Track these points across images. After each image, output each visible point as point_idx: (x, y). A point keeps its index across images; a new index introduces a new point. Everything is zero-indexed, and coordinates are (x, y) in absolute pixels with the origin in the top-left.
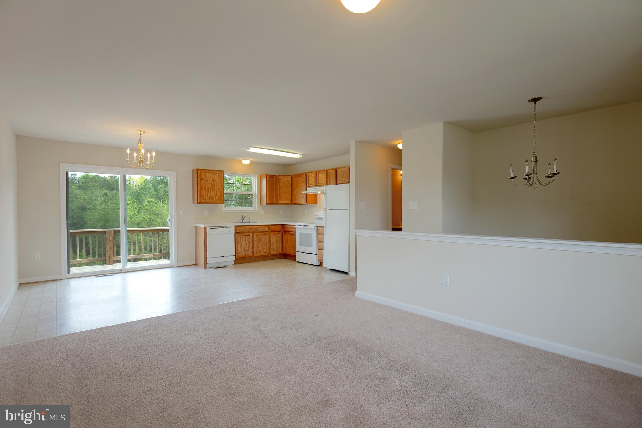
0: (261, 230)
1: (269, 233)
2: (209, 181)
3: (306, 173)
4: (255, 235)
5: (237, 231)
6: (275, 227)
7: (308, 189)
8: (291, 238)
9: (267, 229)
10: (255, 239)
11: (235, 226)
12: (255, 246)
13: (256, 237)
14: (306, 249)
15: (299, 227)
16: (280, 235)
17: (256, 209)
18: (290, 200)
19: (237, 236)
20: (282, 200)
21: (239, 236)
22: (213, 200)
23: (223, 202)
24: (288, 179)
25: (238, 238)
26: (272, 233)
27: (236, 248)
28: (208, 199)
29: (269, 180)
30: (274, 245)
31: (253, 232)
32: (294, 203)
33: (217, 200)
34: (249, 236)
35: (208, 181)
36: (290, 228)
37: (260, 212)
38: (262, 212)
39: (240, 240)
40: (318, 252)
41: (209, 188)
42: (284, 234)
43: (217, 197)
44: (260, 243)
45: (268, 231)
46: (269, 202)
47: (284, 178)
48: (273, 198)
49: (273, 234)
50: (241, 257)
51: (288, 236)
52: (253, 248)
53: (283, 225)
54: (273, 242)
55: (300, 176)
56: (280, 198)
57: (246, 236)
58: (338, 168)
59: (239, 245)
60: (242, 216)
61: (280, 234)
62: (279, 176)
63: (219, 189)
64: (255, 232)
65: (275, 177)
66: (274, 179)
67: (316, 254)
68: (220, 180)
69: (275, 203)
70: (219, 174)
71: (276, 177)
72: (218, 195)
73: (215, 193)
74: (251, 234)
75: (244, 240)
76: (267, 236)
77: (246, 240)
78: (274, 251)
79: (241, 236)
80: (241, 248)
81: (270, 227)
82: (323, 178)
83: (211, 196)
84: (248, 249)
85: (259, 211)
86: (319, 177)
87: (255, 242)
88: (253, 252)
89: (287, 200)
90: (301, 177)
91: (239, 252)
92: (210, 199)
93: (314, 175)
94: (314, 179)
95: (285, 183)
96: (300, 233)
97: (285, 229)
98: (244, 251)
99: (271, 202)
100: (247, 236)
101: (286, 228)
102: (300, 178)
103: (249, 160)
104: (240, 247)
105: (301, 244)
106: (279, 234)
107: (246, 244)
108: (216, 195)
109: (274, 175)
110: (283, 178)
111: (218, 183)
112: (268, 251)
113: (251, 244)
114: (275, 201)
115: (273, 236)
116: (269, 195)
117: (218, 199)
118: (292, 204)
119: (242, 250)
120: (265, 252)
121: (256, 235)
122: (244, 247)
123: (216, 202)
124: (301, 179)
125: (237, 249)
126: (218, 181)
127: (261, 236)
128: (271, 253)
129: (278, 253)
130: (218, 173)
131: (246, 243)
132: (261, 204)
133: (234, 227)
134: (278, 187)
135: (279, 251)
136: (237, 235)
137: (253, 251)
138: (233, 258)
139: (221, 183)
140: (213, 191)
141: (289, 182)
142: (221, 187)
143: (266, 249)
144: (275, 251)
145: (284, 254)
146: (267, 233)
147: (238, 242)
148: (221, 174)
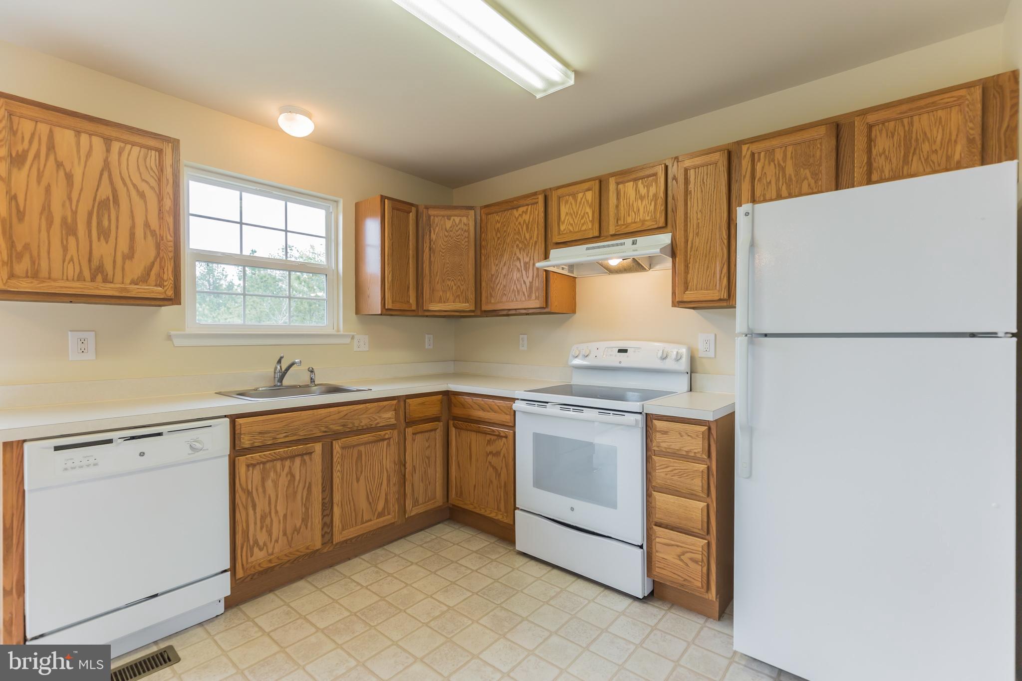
0: (365, 422)
1: (396, 432)
2: (77, 179)
3: (544, 191)
4: (337, 446)
5: (246, 442)
6: (423, 404)
7: (553, 253)
8: (489, 449)
9: (388, 416)
10: (337, 468)
11: (233, 419)
12: (337, 497)
13: (343, 457)
14: (572, 509)
15: (535, 409)
16: (439, 435)
17: (338, 330)
18: (472, 296)
19: (242, 470)
20: (441, 298)
21: (254, 465)
22: (105, 280)
23: (170, 293)
24: (464, 219)
25: (249, 477)
26: (409, 431)
27: (239, 529)
28: (71, 271)
29: (392, 217)
30: (417, 477)
31: (329, 438)
32: (484, 308)
33: (133, 282)
34: (306, 458)
35: (69, 177)
36: (483, 410)
37: (356, 340)
38: (362, 342)
39: (263, 480)
40: (650, 536)
41: (74, 213)
42: (453, 429)
43: (136, 269)
44: (358, 480)
45: (393, 421)
46: (393, 302)
47: (449, 218)
48: (409, 288)
49: (414, 434)
50: (266, 565)
51: (476, 441)
52: (327, 507)
53: (447, 393)
54: (414, 467)
55: (517, 208)
56: (433, 290)
57: (292, 457)
58: (740, 143)
59: (254, 507)
60: (279, 362)
61: (438, 431)
62: (427, 208)
63: (147, 225)
64: (337, 435)
65: (414, 209)
66: (412, 216)
67: (641, 547)
68: (153, 183)
69: (414, 307)
70: (149, 148)
71: (417, 211)
72: (137, 255)
73: (123, 246)
74: (318, 447)
75: (284, 480)
76: (389, 445)
77: (293, 476)
78: (416, 503)
79: (264, 463)
80: (268, 520)
81: (402, 403)
82: (642, 198)
83: (90, 261)
84: (305, 520)
85: (353, 337)
86: (618, 199)
87: (337, 481)
88: (328, 526)
89: (458, 296)
90: (521, 210)
91: (256, 542)
92: (87, 274)
93: (589, 195)
94: (589, 211)
95: (451, 233)
96: (537, 437)
97: (457, 411)
98: (285, 534)
99: (398, 306)
100: (298, 461)
101: (463, 406)
102: (516, 213)
103: (309, 116)
104: (263, 518)
105: (539, 482)
106: (435, 430)
107: (291, 496)
108: (130, 255)
109: (412, 205)
110: (443, 216)
111: (142, 195)
112: (394, 507)
113: (317, 491)
114: (412, 300)
115: (414, 440)
116: (393, 276)
117: (144, 279)
118: (479, 313)
119: (270, 533)
120: (381, 515)
121: (343, 448)
122: (281, 514)
123: (125, 290)
124: (521, 215)
125: (246, 533)
126: (143, 187)
127: (362, 448)
128: (405, 512)
129: (430, 506)
130: (142, 146)
131: (295, 493)
132: (358, 311)
133: (227, 420)
134: (427, 250)
135: (435, 498)
136: (242, 461)
137: (327, 519)
138: (223, 587)
139: (160, 199)
140: (104, 234)
141: (468, 231)
142: (161, 217)
143: (386, 500)
144: (421, 502)
145: (453, 505)
146: (387, 433)
147: (249, 493)
148: (160, 151)
